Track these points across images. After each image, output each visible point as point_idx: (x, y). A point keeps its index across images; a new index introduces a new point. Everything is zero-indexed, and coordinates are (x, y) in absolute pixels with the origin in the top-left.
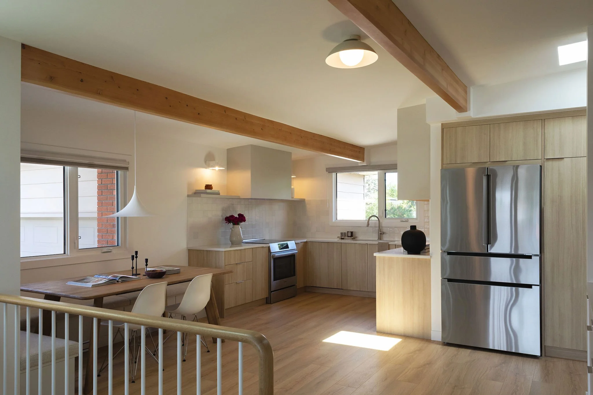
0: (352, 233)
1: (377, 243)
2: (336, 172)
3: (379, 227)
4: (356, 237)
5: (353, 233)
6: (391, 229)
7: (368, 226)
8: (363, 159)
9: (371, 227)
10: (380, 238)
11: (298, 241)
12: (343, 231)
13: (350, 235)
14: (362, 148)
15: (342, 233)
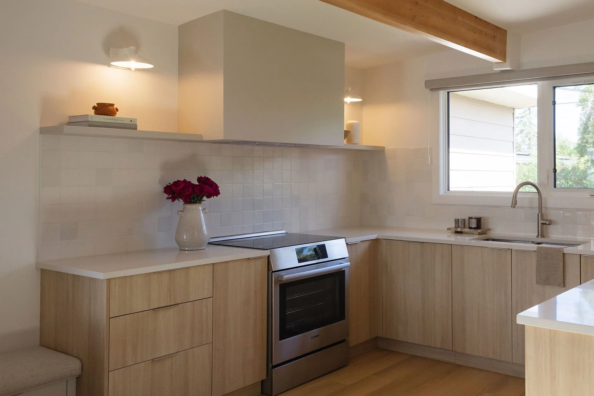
0: (479, 220)
1: (534, 247)
2: (448, 88)
3: (541, 207)
4: (489, 230)
5: (482, 221)
6: (568, 214)
7: (514, 207)
8: (502, 55)
9: (522, 207)
10: (542, 234)
11: (351, 240)
12: (460, 217)
13: (474, 225)
14: (500, 29)
15: (457, 221)
